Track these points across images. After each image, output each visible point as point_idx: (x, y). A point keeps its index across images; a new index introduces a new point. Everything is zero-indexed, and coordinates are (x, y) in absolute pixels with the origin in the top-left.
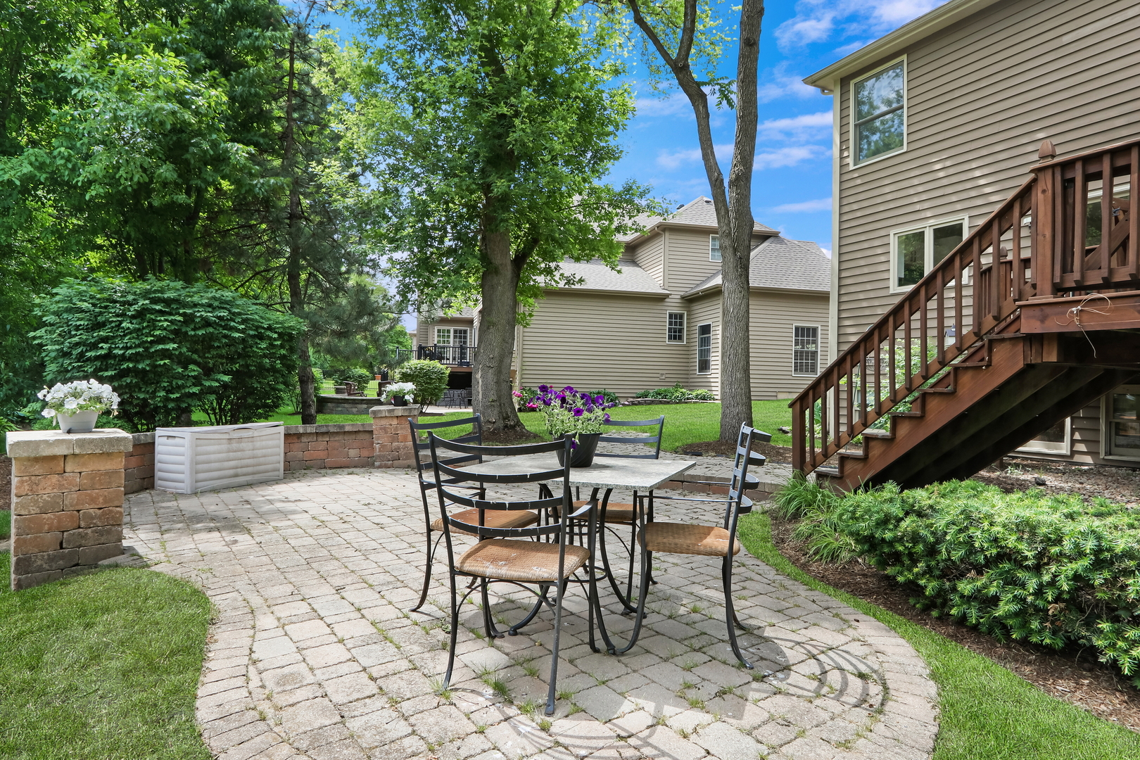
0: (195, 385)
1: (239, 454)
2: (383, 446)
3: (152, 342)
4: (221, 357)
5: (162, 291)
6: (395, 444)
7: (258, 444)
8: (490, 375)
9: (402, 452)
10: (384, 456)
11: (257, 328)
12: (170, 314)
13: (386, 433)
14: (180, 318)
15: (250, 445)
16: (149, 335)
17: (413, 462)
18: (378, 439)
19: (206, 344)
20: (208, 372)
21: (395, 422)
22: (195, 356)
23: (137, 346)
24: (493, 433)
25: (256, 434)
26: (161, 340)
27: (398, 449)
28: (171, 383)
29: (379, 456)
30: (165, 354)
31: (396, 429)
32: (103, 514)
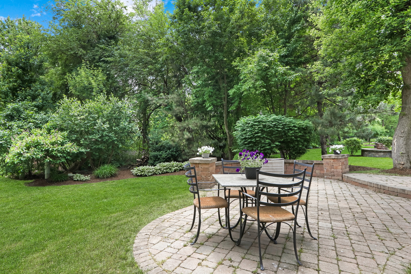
0: (269, 146)
1: (267, 168)
2: (327, 170)
3: (255, 134)
4: (278, 137)
5: (258, 119)
6: (332, 170)
7: (274, 165)
8: (401, 141)
9: (335, 173)
10: (328, 174)
11: (289, 127)
12: (260, 125)
13: (329, 165)
14: (262, 126)
15: (271, 165)
16: (254, 132)
17: (341, 178)
18: (325, 167)
19: (271, 133)
20: (273, 142)
21: (332, 161)
22: (269, 137)
23: (251, 135)
24: (402, 169)
25: (273, 162)
26: (258, 133)
27: (333, 172)
28: (261, 145)
29: (326, 174)
30: (259, 137)
31: (333, 164)
32: (206, 178)
